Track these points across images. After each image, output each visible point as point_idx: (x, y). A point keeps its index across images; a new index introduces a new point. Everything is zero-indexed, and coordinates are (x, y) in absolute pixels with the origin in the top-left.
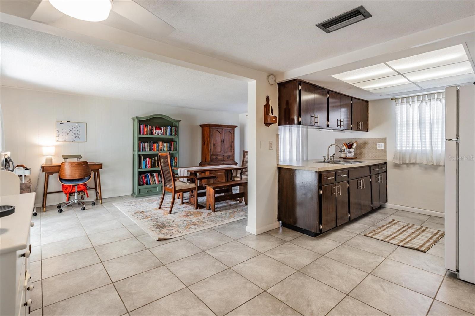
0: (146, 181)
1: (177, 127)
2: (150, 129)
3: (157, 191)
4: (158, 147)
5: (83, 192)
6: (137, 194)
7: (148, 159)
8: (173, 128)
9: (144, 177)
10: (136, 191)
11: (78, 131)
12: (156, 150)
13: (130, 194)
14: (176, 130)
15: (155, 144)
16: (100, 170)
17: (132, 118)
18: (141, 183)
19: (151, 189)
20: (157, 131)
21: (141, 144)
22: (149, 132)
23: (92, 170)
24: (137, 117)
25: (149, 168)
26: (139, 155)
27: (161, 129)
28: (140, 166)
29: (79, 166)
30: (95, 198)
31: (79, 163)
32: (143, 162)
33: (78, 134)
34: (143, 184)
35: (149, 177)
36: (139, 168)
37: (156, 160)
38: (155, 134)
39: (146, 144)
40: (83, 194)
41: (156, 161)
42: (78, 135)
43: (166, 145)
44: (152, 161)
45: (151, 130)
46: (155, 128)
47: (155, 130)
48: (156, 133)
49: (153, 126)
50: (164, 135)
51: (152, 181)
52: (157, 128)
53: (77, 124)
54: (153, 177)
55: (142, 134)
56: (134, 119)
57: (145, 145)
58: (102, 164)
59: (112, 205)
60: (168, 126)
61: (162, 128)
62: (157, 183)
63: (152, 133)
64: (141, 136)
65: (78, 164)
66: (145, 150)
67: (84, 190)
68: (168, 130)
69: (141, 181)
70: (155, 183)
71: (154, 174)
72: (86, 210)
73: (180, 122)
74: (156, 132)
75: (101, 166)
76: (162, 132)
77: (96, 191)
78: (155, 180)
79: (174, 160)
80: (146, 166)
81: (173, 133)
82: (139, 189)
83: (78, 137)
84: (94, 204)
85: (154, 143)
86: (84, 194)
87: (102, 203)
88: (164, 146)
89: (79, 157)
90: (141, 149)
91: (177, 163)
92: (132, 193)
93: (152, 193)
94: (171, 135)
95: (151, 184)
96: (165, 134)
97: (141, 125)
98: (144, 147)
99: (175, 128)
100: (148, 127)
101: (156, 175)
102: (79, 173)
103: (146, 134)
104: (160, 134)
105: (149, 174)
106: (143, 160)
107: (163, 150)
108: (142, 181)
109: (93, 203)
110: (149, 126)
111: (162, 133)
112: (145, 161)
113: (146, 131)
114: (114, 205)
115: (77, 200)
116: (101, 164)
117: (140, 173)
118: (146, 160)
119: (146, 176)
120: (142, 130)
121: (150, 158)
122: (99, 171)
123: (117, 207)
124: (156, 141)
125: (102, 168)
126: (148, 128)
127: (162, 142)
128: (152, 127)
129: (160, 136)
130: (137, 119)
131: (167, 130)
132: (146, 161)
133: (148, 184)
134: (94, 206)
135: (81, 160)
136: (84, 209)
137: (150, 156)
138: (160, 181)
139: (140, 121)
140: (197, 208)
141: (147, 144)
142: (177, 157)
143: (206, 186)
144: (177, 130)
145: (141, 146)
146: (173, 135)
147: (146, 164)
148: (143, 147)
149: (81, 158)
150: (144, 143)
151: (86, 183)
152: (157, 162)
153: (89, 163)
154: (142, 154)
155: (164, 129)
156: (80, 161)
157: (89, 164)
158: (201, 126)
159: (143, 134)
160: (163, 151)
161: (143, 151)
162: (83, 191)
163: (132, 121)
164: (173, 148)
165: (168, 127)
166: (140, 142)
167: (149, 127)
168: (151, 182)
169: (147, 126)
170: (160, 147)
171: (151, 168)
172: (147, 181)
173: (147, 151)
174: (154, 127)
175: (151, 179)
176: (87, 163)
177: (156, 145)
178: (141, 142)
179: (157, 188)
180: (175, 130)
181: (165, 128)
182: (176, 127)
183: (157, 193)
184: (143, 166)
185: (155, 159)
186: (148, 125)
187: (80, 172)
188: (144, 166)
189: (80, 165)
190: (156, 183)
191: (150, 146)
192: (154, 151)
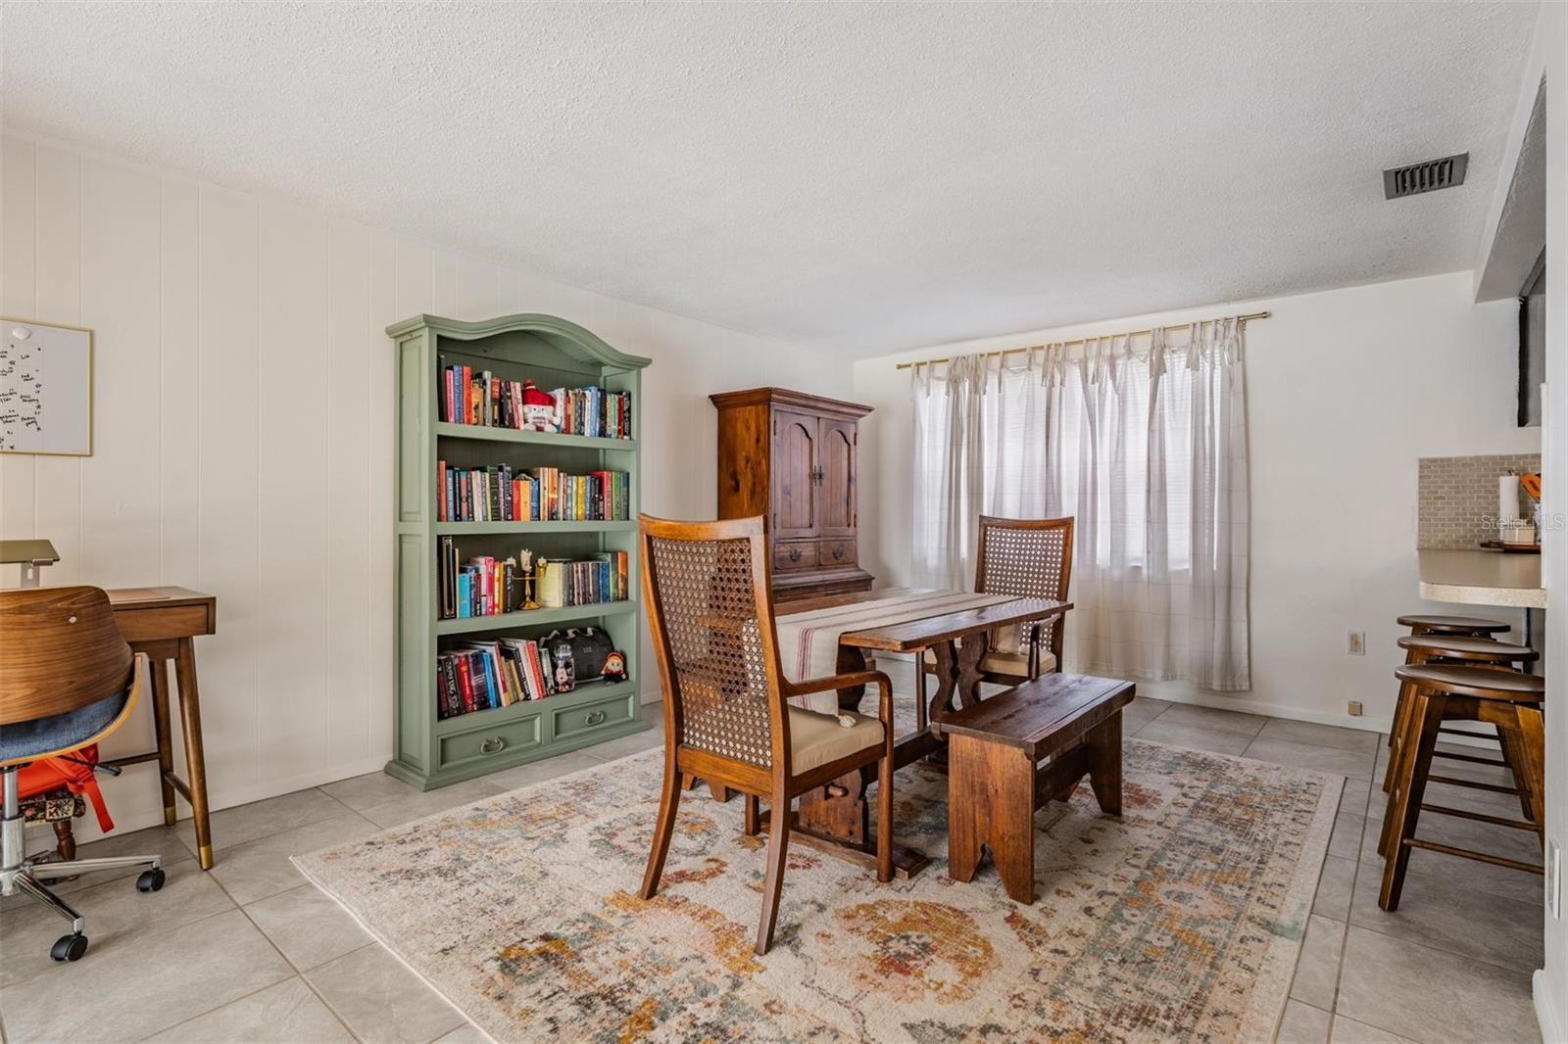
0: (479, 687)
1: (629, 395)
2: (497, 395)
3: (537, 738)
4: (537, 496)
5: (71, 795)
6: (431, 766)
7: (483, 564)
8: (612, 402)
9: (464, 669)
10: (422, 748)
11: (27, 378)
12: (526, 511)
13: (382, 768)
14: (625, 408)
15: (522, 483)
16: (194, 637)
17: (389, 332)
18: (454, 703)
19: (501, 733)
20: (534, 411)
21: (450, 480)
22: (492, 412)
23: (136, 646)
24: (429, 321)
25: (493, 613)
26: (440, 538)
27: (552, 402)
28: (446, 606)
29: (34, 626)
30: (156, 817)
31: (28, 602)
32: (463, 582)
33: (25, 399)
34: (462, 710)
35: (492, 662)
36: (442, 617)
37: (527, 568)
38: (523, 426)
39: (476, 476)
40: (69, 810)
41: (524, 572)
42: (28, 410)
43: (580, 485)
44: (506, 576)
45: (501, 402)
46: (524, 392)
47: (525, 403)
48: (526, 421)
49: (515, 381)
50: (567, 431)
51: (508, 684)
52: (529, 395)
53: (18, 334)
54: (512, 662)
55: (452, 420)
56: (401, 336)
57: (469, 483)
58: (214, 599)
59: (294, 874)
60: (585, 386)
61: (559, 394)
62: (534, 694)
63: (504, 419)
64: (452, 429)
65: (22, 611)
66: (471, 511)
67: (73, 782)
68: (588, 405)
69: (452, 688)
70: (522, 696)
71: (521, 646)
72: (97, 947)
73: (643, 370)
74: (530, 416)
75: (203, 612)
76: (554, 415)
77: (166, 771)
78: (522, 680)
79: (616, 569)
80: (476, 601)
81: (612, 426)
82: (443, 741)
83: (30, 421)
84: (154, 880)
85: (515, 475)
86: (79, 812)
87: (211, 865)
88: (564, 492)
89: (40, 554)
90: (451, 504)
91: (626, 581)
92: (389, 756)
93: (508, 754)
94: (602, 433)
95: (504, 704)
96: (572, 429)
97: (451, 368)
98: (464, 493)
99: (620, 401)
100: (485, 383)
101: (531, 653)
102: (29, 679)
103: (475, 424)
104: (549, 428)
105: (491, 650)
106: (463, 570)
107: (561, 516)
108: (455, 693)
109: (146, 875)
110: (493, 377)
111: (557, 421)
112: (473, 574)
113: (477, 407)
114: (308, 875)
115: (15, 875)
116: (209, 603)
117: (447, 644)
118: (477, 570)
119: (478, 659)
120: (451, 395)
121: (499, 559)
122: (190, 651)
123: (329, 893)
124: (526, 461)
125: (210, 629)
126: (485, 391)
127: (556, 470)
128: (507, 383)
129: (551, 437)
130: (426, 332)
131: (582, 408)
132: (478, 577)
133: (489, 707)
134: (152, 895)
135: (49, 578)
136: (75, 948)
137: (497, 546)
138: (551, 683)
139: (443, 343)
140: (889, 876)
141: (483, 480)
142: (626, 554)
143: (946, 727)
144: (629, 410)
145: (451, 487)
146: (610, 436)
147: (478, 593)
148: (457, 497)
149: (50, 563)
150: (463, 475)
151: (94, 746)
152: (528, 578)
153: (116, 592)
154: (455, 537)
155: (567, 401)
156: (44, 584)
157: (113, 600)
158: (715, 403)
159: (460, 421)
160: (564, 519)
161: (458, 517)
162: (71, 787)
163: (390, 345)
164: (608, 504)
165: (587, 392)
166: (443, 463)
167: (492, 384)
168: (505, 690)
169: (479, 376)
170: (546, 497)
171: (505, 611)
172: (482, 689)
173: (481, 521)
174: (518, 385)
175: (503, 675)
176: (100, 596)
177: (526, 487)
178: (447, 468)
179: (537, 722)
180: (620, 410)
181: (570, 392)
182: (624, 396)
183: (537, 752)
184: (463, 601)
185: (519, 562)
186: (487, 375)
187: (36, 671)
188: (467, 602)
189: (41, 617)
190: (527, 697)
191: (495, 493)
192: (519, 519)
